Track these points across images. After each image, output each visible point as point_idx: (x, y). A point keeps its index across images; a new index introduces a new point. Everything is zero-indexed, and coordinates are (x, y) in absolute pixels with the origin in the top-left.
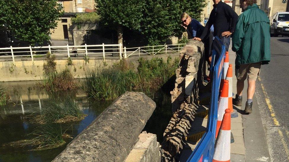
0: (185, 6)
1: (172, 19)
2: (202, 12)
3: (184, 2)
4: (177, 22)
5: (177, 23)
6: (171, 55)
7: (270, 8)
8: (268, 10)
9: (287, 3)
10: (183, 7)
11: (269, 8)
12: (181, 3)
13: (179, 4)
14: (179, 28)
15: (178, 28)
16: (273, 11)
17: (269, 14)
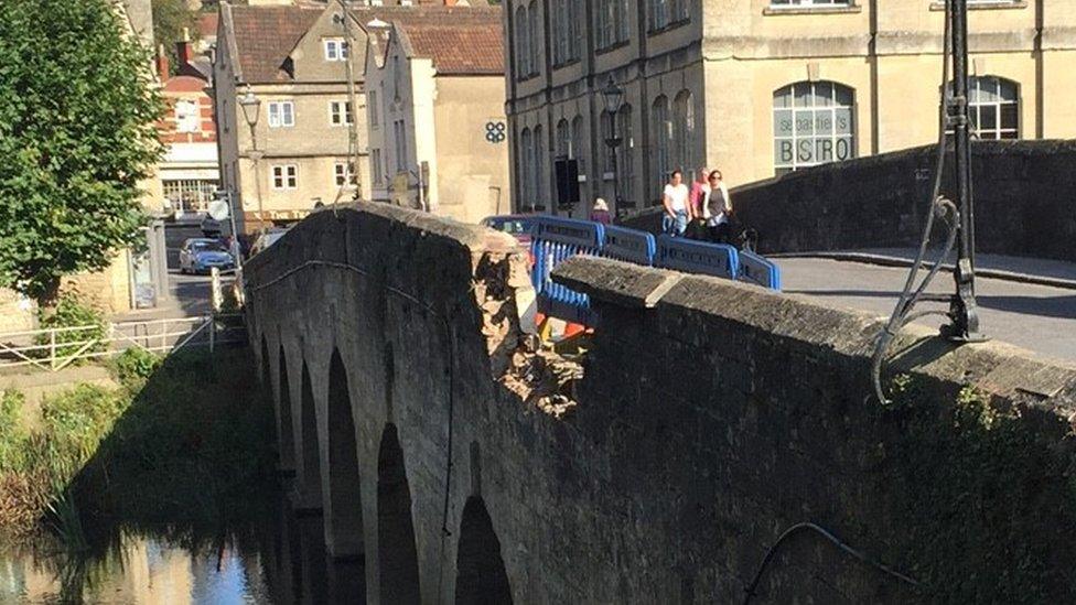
0: (64, 157)
1: (13, 212)
2: (140, 184)
3: (59, 140)
4: (36, 226)
5: (33, 233)
6: (20, 379)
7: (425, 164)
8: (416, 175)
9: (506, 140)
10: (54, 160)
11: (420, 165)
12: (41, 140)
13: (33, 147)
14: (49, 257)
15: (40, 254)
16: (439, 177)
17: (425, 192)
